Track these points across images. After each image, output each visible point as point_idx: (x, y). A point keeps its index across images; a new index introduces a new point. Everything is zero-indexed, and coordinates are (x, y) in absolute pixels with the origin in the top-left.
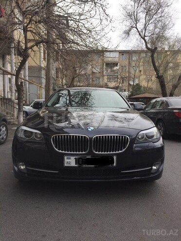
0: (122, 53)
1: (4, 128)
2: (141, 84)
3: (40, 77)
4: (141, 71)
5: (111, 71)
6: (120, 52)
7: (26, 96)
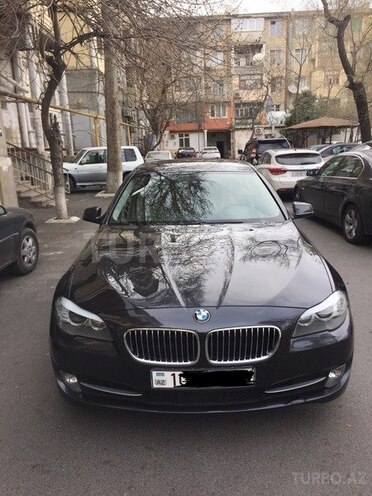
0: (272, 19)
1: (31, 240)
2: (313, 93)
3: (92, 93)
4: (313, 61)
5: (247, 64)
6: (266, 18)
7: (68, 139)
